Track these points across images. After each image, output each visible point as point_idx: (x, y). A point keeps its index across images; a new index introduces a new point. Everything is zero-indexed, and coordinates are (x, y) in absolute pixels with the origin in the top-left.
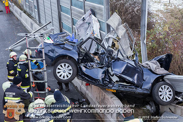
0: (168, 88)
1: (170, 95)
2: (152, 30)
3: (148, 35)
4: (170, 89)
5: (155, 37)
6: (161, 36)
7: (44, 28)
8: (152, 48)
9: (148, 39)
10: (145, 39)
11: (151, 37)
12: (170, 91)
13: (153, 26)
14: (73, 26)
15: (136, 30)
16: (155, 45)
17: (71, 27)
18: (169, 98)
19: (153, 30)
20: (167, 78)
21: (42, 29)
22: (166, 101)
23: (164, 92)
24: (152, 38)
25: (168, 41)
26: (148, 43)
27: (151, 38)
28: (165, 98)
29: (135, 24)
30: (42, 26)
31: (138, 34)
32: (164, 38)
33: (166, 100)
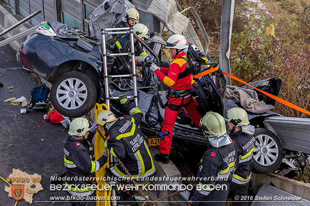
0: (270, 141)
1: (274, 154)
2: (242, 33)
3: (236, 42)
4: (274, 143)
5: (248, 48)
6: (260, 46)
7: (27, 23)
8: (242, 68)
9: (235, 50)
10: (228, 49)
11: (241, 47)
12: (274, 147)
13: (246, 26)
14: (85, 20)
15: (211, 34)
16: (249, 63)
17: (81, 22)
18: (272, 160)
19: (244, 34)
20: (271, 121)
21: (22, 25)
22: (266, 165)
23: (261, 147)
24: (243, 49)
25: (273, 56)
26: (233, 59)
27: (240, 50)
28: (262, 159)
29: (209, 21)
30: (24, 20)
31: (214, 42)
32: (266, 49)
33: (265, 162)
